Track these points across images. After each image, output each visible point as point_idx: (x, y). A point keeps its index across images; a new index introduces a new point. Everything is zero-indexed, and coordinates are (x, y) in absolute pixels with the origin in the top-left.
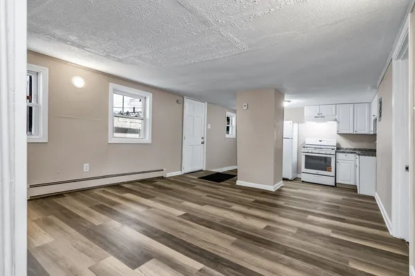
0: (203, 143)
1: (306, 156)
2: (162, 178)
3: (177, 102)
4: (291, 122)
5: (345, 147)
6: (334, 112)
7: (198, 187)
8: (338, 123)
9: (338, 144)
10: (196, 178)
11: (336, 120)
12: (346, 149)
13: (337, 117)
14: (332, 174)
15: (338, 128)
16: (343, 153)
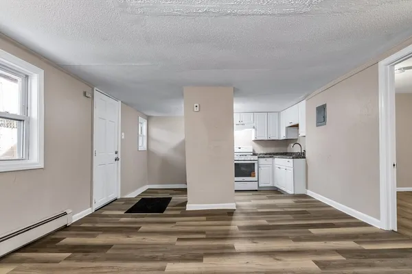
0: (117, 159)
1: (235, 164)
2: (65, 228)
3: (85, 93)
6: (252, 120)
7: (144, 228)
8: (256, 130)
9: (254, 150)
10: (122, 213)
11: (254, 128)
13: (254, 125)
14: (256, 179)
15: (256, 134)
16: (264, 157)
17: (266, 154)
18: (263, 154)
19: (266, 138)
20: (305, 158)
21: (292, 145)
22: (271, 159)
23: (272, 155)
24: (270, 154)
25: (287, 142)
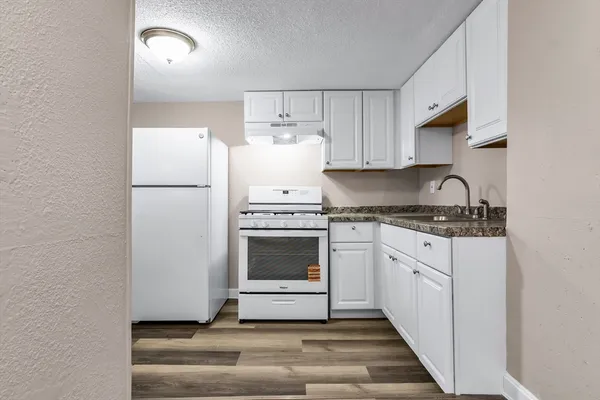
1: (250, 239)
4: (204, 131)
5: (340, 206)
6: (318, 111)
8: (329, 140)
9: (325, 199)
11: (322, 133)
12: (343, 210)
13: (324, 125)
14: (321, 286)
15: (329, 153)
16: (348, 220)
17: (359, 210)
18: (352, 210)
19: (356, 164)
20: (504, 233)
21: (434, 184)
22: (369, 226)
23: (371, 214)
24: (370, 210)
25: (418, 174)
